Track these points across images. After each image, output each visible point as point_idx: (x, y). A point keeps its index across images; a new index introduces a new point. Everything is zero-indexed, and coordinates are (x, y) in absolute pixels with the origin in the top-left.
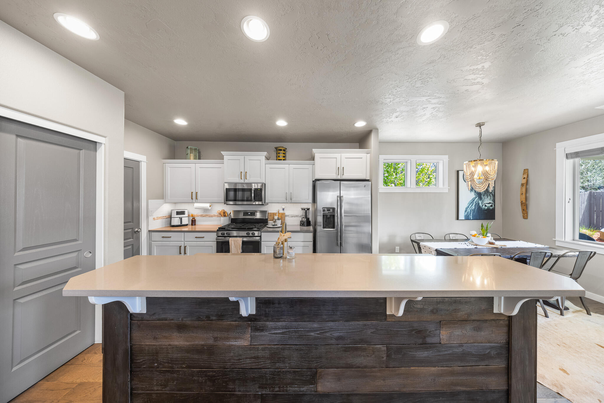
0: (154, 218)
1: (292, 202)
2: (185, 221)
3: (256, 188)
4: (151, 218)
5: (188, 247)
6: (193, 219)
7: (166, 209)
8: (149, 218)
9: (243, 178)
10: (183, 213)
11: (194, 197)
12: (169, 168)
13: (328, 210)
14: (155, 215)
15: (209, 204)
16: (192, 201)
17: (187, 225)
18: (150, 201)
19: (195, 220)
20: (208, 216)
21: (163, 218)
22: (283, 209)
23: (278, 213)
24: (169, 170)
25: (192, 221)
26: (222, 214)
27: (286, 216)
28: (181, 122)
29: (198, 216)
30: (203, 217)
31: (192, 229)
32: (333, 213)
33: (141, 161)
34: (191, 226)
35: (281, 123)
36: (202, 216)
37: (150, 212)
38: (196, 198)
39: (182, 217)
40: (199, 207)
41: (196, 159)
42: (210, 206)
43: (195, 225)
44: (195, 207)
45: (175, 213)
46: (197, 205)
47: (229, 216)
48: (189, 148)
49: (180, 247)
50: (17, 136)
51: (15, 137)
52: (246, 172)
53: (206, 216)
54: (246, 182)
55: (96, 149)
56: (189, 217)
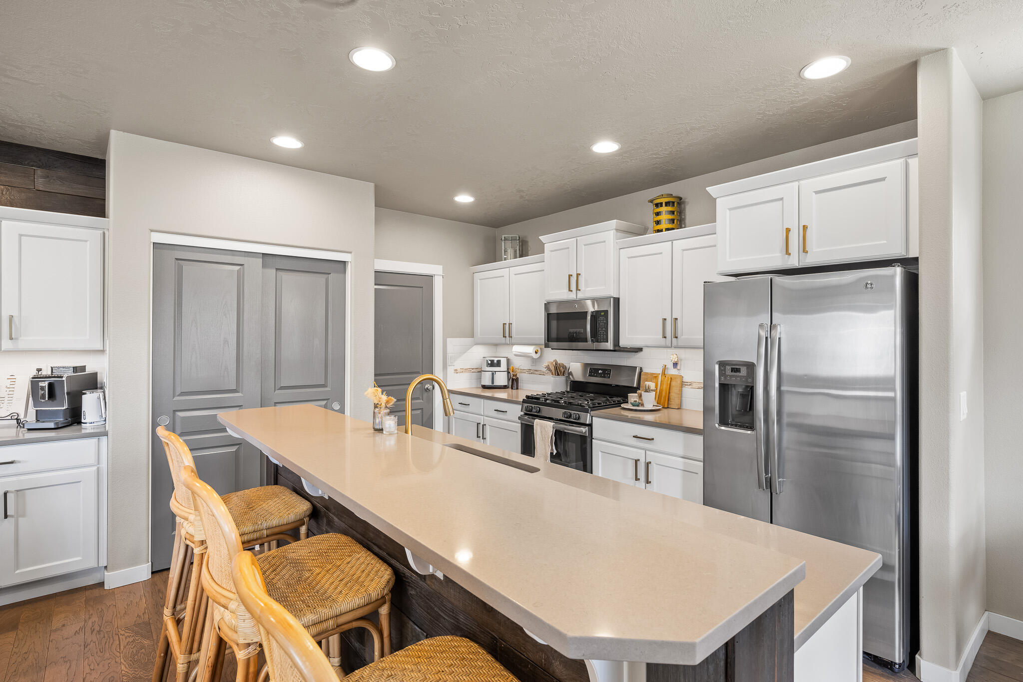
0: (456, 370)
1: (680, 344)
2: (501, 379)
3: (596, 310)
4: (450, 370)
5: (489, 428)
6: (514, 377)
7: (478, 354)
8: (448, 369)
9: (573, 287)
10: (497, 363)
11: (507, 334)
12: (479, 281)
13: (733, 370)
14: (459, 364)
15: (533, 347)
16: (506, 341)
17: (505, 387)
18: (448, 340)
19: (517, 380)
20: (538, 373)
21: (473, 371)
22: (675, 365)
23: (664, 374)
24: (479, 283)
25: (513, 380)
26: (553, 369)
27: (683, 384)
28: (464, 199)
29: (522, 371)
30: (532, 373)
31: (511, 395)
32: (750, 380)
33: (434, 275)
34: (510, 389)
35: (605, 147)
36: (530, 372)
37: (450, 358)
38: (510, 337)
39: (495, 372)
40: (520, 354)
41: (515, 257)
42: (536, 353)
43: (517, 389)
44: (514, 353)
45: (485, 364)
46: (517, 349)
47: (566, 376)
48: (503, 239)
49: (478, 424)
50: (277, 269)
51: (275, 271)
52: (578, 275)
53: (535, 372)
54: (578, 298)
55: (344, 271)
56: (508, 373)
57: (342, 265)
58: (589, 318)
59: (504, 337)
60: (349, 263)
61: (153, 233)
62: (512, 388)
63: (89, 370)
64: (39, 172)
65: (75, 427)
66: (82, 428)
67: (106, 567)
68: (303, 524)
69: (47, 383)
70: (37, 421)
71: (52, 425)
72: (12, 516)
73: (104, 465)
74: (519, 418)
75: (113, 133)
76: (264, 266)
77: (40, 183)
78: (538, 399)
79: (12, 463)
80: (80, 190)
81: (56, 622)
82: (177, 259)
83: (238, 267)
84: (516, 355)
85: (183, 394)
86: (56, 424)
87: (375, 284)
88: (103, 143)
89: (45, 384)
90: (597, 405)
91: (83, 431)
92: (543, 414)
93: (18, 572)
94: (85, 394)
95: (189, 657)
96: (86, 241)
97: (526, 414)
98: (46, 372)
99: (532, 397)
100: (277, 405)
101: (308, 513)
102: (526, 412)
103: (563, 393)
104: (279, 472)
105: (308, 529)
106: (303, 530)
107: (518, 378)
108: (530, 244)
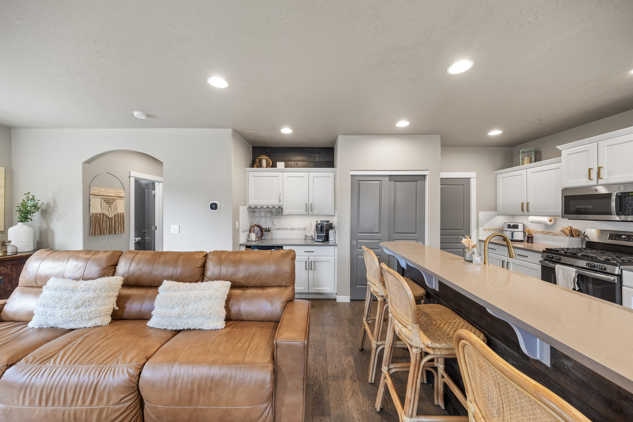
0: (485, 229)
2: (519, 236)
3: (622, 192)
4: (481, 229)
5: (511, 264)
7: (500, 221)
8: (480, 229)
9: (594, 177)
10: (516, 227)
11: (525, 209)
12: (501, 178)
14: (487, 226)
15: (548, 217)
16: (523, 213)
17: (522, 241)
18: (480, 212)
20: (552, 234)
21: (496, 230)
24: (501, 180)
25: (528, 237)
26: (568, 232)
28: (495, 133)
29: (537, 232)
30: (545, 234)
31: (528, 246)
33: (471, 178)
34: (526, 243)
36: (543, 233)
37: (481, 223)
38: (528, 210)
39: (514, 231)
40: (537, 222)
41: (531, 162)
42: (550, 221)
43: (532, 243)
44: (530, 221)
45: (507, 227)
46: (531, 218)
47: (581, 237)
48: (521, 152)
49: (503, 261)
50: (394, 181)
51: (393, 182)
52: (599, 168)
53: (548, 233)
54: (599, 184)
55: (425, 180)
56: (524, 233)
57: (423, 177)
58: (614, 198)
59: (523, 210)
60: (427, 176)
61: (351, 172)
62: (528, 242)
63: (330, 222)
64: (317, 155)
65: (327, 242)
66: (329, 242)
67: (336, 294)
68: (423, 299)
69: (320, 226)
70: (317, 238)
71: (321, 241)
72: (313, 270)
73: (336, 257)
74: (540, 262)
75: (339, 136)
76: (390, 180)
77: (317, 159)
78: (558, 251)
79: (313, 252)
80: (327, 159)
81: (325, 309)
82: (358, 180)
83: (379, 182)
84: (531, 222)
85: (360, 233)
86: (323, 240)
87: (441, 185)
88: (334, 141)
89: (319, 226)
90: (627, 262)
91: (329, 244)
92: (562, 261)
93: (314, 288)
94: (330, 230)
95: (377, 343)
96: (330, 177)
97: (545, 260)
98: (319, 222)
99: (551, 249)
100: (395, 240)
101: (425, 294)
102: (545, 258)
103: (581, 249)
104: (405, 271)
105: (425, 302)
106: (423, 301)
107: (532, 237)
108: (542, 153)
